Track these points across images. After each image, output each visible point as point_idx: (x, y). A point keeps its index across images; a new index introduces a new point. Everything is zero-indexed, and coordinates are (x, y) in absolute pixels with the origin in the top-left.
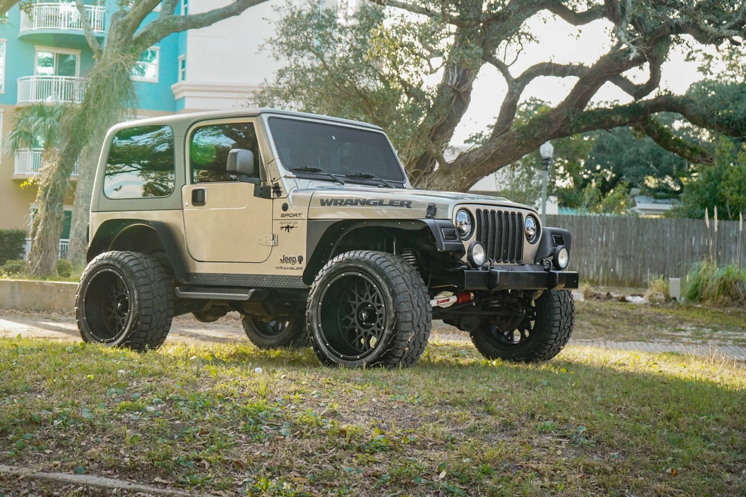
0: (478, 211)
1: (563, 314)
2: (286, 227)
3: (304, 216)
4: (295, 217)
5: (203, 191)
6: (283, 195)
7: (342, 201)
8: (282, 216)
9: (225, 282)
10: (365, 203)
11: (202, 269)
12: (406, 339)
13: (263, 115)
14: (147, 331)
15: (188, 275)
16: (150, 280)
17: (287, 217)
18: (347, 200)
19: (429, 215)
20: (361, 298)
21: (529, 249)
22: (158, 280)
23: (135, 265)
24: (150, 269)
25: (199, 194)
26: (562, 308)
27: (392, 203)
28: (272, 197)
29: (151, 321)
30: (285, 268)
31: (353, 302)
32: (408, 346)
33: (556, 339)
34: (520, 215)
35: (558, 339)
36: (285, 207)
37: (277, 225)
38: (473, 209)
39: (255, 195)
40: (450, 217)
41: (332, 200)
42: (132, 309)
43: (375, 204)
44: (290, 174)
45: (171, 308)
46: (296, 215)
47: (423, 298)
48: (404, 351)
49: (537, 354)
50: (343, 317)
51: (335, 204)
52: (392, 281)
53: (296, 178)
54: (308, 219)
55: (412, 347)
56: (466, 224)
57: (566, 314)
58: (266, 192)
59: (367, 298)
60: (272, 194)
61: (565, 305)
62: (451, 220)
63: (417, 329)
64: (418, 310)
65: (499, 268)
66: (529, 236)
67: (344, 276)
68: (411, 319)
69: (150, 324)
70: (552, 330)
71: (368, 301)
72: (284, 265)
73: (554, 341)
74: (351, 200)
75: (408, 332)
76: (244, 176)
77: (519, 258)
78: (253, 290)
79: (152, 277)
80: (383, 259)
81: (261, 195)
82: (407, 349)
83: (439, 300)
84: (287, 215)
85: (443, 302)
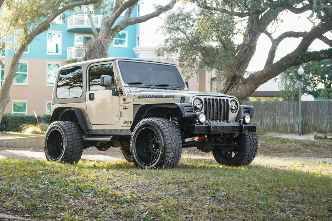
0: (205, 99)
1: (252, 144)
2: (125, 108)
3: (132, 103)
4: (128, 104)
5: (93, 94)
6: (124, 95)
7: (147, 96)
8: (123, 103)
9: (102, 133)
10: (156, 97)
11: (94, 128)
12: (169, 156)
13: (116, 60)
14: (71, 155)
15: (89, 131)
16: (72, 133)
17: (125, 104)
18: (149, 96)
19: (181, 101)
20: (153, 139)
21: (232, 116)
22: (76, 133)
23: (66, 127)
24: (73, 128)
25: (92, 95)
26: (251, 141)
27: (166, 97)
28: (119, 95)
29: (73, 150)
30: (125, 126)
31: (150, 140)
32: (170, 159)
33: (248, 155)
34: (227, 100)
35: (250, 155)
36: (124, 100)
37: (122, 107)
38: (202, 98)
39: (112, 95)
40: (190, 102)
41: (143, 96)
42: (65, 145)
43: (160, 97)
44: (127, 85)
45: (82, 145)
46: (128, 103)
47: (177, 138)
48: (169, 161)
49: (240, 162)
50: (146, 147)
51: (144, 98)
52: (163, 131)
53: (130, 87)
54: (133, 105)
55: (173, 159)
56: (199, 105)
57: (253, 144)
58: (116, 93)
59: (155, 138)
60: (119, 94)
61: (252, 140)
62: (191, 103)
63: (174, 151)
64: (175, 143)
65: (213, 124)
66: (232, 110)
67: (144, 129)
68: (171, 147)
69: (72, 152)
70: (246, 151)
71: (155, 140)
72: (125, 125)
73: (248, 156)
74: (150, 96)
75: (170, 153)
76: (107, 87)
77: (227, 119)
78: (112, 136)
79: (73, 132)
80: (159, 121)
81: (115, 95)
82: (170, 160)
83: (190, 139)
84: (125, 103)
85: (192, 139)
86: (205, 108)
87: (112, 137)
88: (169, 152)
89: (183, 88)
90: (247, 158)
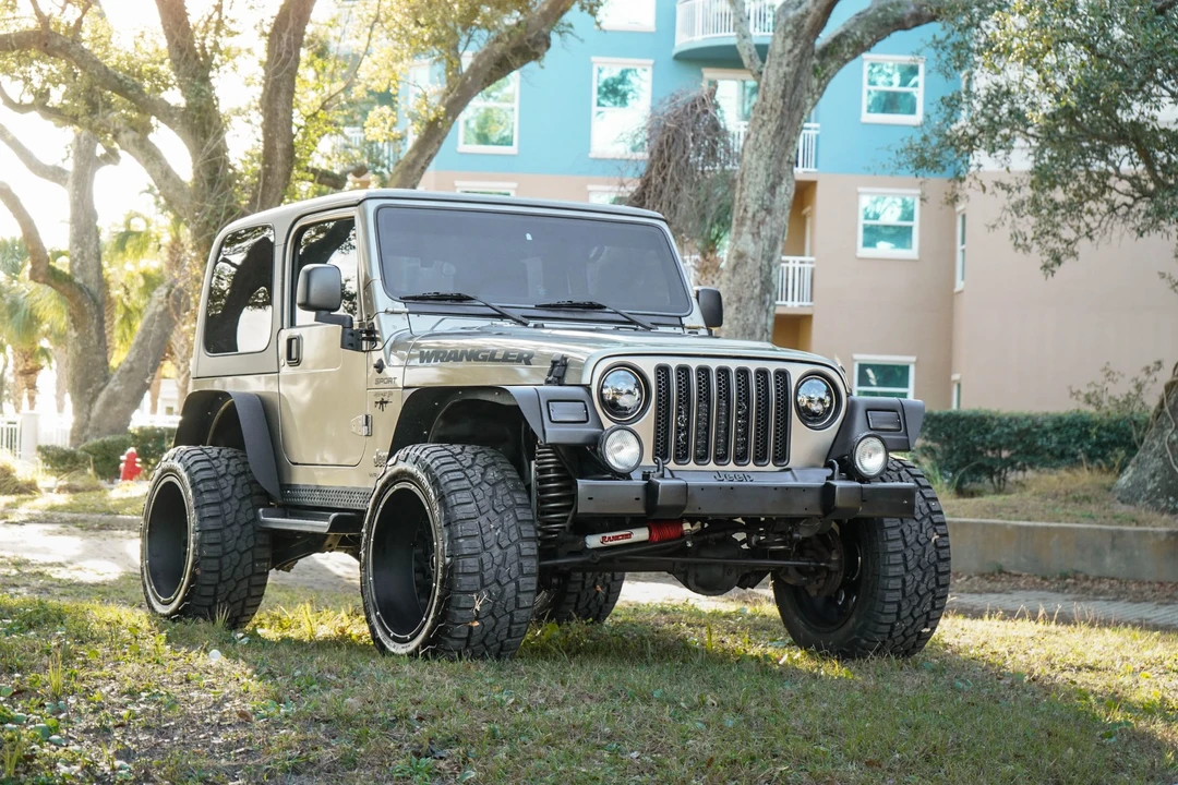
0: (663, 371)
1: (911, 565)
2: (381, 402)
3: (400, 382)
4: (390, 385)
5: (298, 339)
6: (379, 345)
7: (444, 354)
8: (378, 382)
10: (475, 357)
12: (468, 605)
13: (368, 202)
14: (215, 586)
16: (222, 496)
17: (382, 385)
18: (450, 353)
19: (550, 378)
21: (806, 442)
23: (201, 470)
24: (229, 477)
25: (294, 342)
26: (909, 553)
27: (506, 357)
28: (364, 349)
29: (221, 567)
32: (477, 619)
33: (898, 614)
34: (782, 375)
35: (905, 613)
36: (380, 367)
37: (372, 398)
38: (648, 367)
39: (343, 347)
41: (433, 353)
42: (192, 545)
43: (484, 359)
44: (400, 307)
46: (390, 380)
47: (513, 531)
48: (471, 628)
51: (436, 361)
52: (448, 499)
53: (410, 313)
54: (404, 388)
55: (490, 620)
56: (629, 392)
57: (919, 566)
58: (356, 339)
60: (364, 342)
61: (917, 547)
62: (588, 388)
63: (494, 588)
64: (496, 551)
66: (808, 416)
67: (397, 490)
68: (476, 570)
69: (219, 571)
70: (884, 597)
72: (378, 470)
73: (894, 617)
74: (456, 352)
75: (472, 592)
76: (324, 313)
77: (782, 456)
78: (336, 514)
79: (228, 492)
80: (443, 460)
81: (352, 345)
82: (476, 624)
83: (608, 535)
84: (382, 380)
85: (616, 538)
86: (658, 409)
87: (335, 518)
88: (466, 588)
89: (680, 318)
90: (893, 625)
